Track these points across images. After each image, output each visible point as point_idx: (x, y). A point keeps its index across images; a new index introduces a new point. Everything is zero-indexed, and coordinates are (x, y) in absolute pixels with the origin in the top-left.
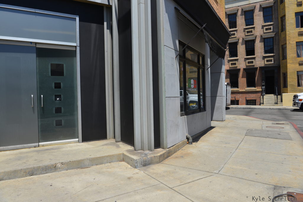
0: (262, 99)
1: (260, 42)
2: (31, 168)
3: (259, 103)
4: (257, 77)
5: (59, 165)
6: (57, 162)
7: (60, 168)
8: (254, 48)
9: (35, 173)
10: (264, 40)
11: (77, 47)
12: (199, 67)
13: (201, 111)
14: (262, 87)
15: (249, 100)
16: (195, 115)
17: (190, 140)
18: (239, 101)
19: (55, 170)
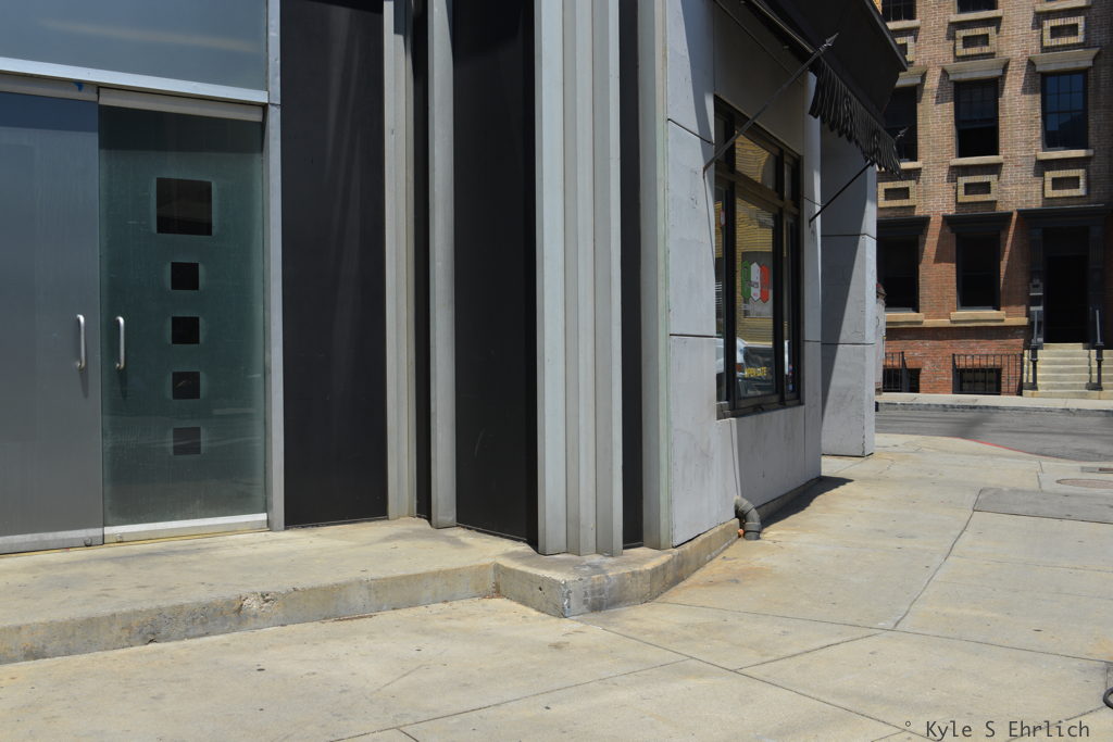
0: (1028, 367)
1: (1024, 91)
2: (149, 611)
3: (1014, 385)
4: (1007, 254)
5: (253, 605)
6: (244, 591)
7: (256, 616)
8: (995, 119)
9: (163, 633)
10: (1043, 82)
11: (271, 109)
12: (781, 210)
13: (787, 403)
14: (1028, 309)
15: (969, 371)
16: (765, 416)
17: (753, 521)
18: (923, 371)
19: (240, 623)
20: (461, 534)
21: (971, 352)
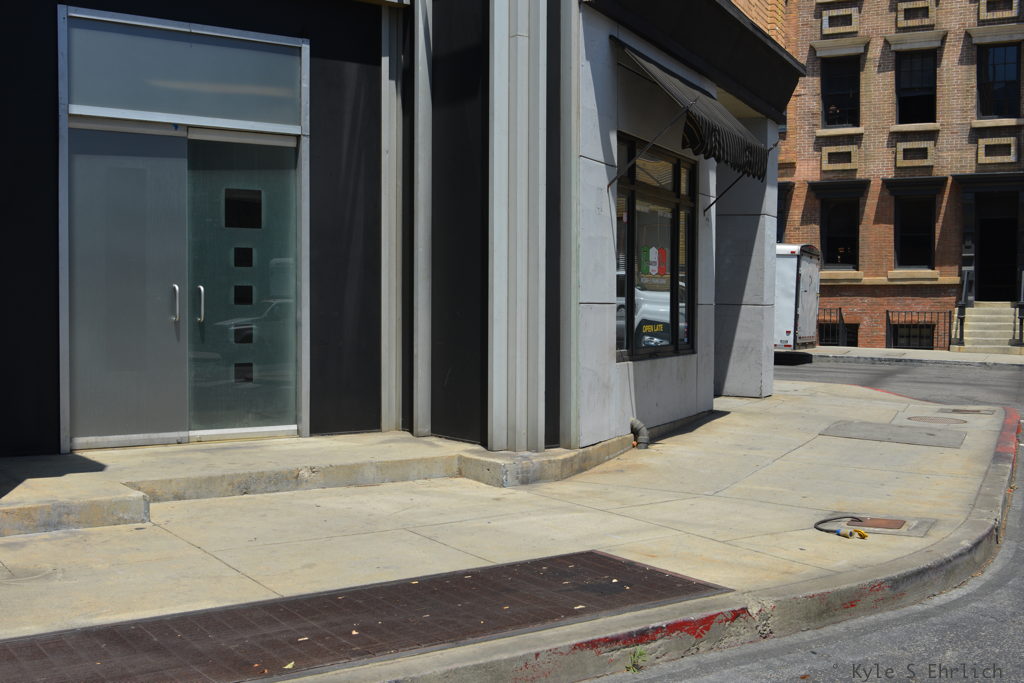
0: (955, 323)
1: (961, 62)
2: (244, 474)
3: (944, 340)
4: (941, 216)
5: (305, 474)
6: (299, 466)
7: (306, 481)
8: (933, 88)
9: (252, 489)
10: (979, 54)
11: (303, 139)
12: (678, 205)
13: (681, 352)
14: (960, 269)
15: (902, 326)
16: (659, 362)
17: (643, 436)
18: (861, 327)
19: (298, 485)
20: (434, 440)
21: (907, 309)
